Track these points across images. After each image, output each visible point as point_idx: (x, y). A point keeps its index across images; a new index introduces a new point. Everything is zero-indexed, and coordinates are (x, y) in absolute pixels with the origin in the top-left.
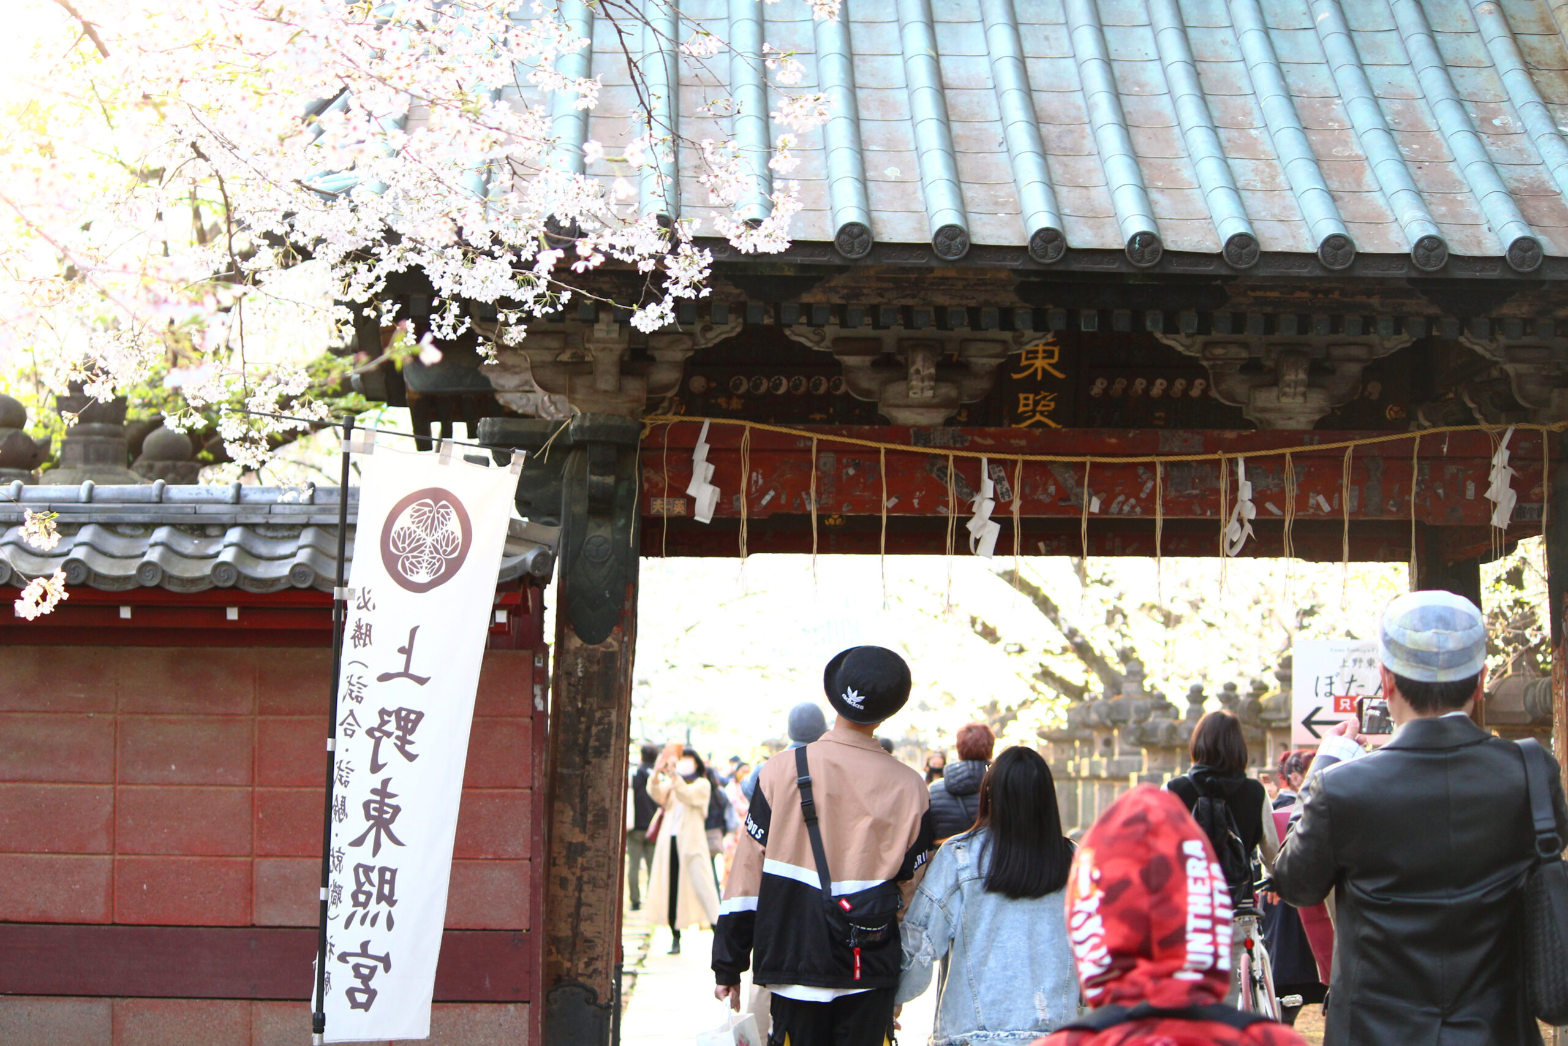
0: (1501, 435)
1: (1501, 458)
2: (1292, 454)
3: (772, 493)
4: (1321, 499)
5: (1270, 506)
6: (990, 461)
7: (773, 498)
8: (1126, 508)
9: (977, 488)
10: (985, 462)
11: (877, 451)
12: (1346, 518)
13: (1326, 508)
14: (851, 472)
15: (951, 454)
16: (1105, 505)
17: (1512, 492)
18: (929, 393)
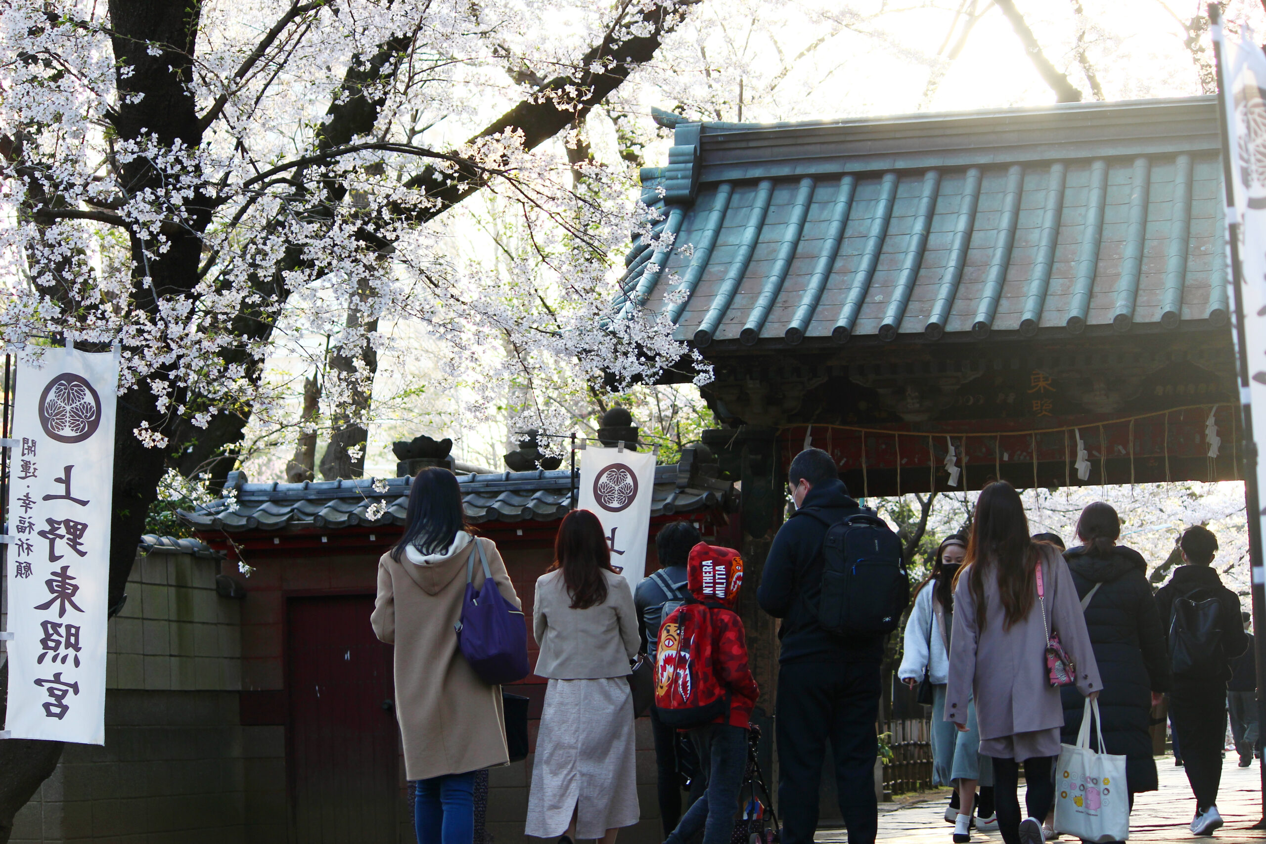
0: (1211, 409)
1: (1211, 421)
2: (1103, 425)
3: (845, 459)
4: (1120, 447)
5: (1095, 453)
6: (951, 438)
7: (846, 462)
8: (1022, 458)
9: (946, 451)
10: (948, 438)
11: (894, 436)
12: (1132, 457)
13: (1124, 452)
14: (884, 447)
15: (931, 435)
16: (1011, 457)
17: (1218, 438)
18: (917, 405)
